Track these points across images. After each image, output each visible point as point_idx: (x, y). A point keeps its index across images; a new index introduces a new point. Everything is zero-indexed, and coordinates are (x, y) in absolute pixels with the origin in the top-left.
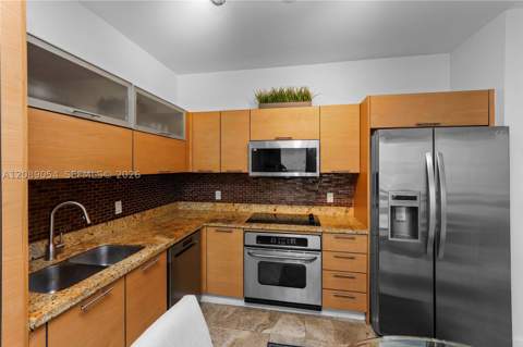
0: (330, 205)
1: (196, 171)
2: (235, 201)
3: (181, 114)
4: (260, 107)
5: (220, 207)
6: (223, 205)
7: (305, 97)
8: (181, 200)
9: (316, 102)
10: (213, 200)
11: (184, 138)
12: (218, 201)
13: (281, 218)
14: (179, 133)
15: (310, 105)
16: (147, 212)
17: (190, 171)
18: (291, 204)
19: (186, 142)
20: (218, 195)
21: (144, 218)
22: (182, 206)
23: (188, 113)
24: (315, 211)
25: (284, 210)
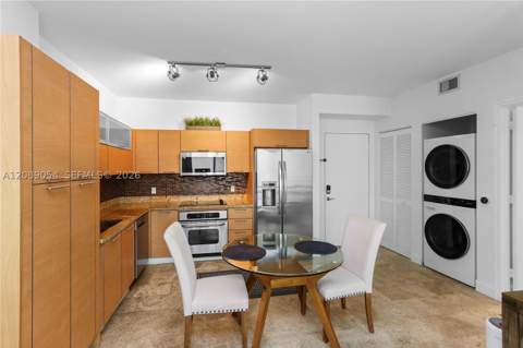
0: (232, 193)
2: (167, 194)
3: (128, 131)
4: (187, 129)
5: (156, 200)
6: (158, 197)
7: (217, 124)
8: (122, 196)
9: (223, 128)
10: (150, 195)
11: (130, 148)
12: (154, 195)
13: (202, 204)
15: (220, 130)
18: (208, 194)
19: (131, 152)
20: (154, 191)
22: (122, 200)
23: (133, 131)
24: (223, 198)
25: (203, 199)
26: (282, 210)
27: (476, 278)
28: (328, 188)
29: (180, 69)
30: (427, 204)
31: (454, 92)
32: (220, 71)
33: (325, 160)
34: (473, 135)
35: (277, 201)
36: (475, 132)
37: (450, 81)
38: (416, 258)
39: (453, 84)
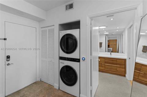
27: (80, 93)
28: (8, 57)
30: (61, 61)
31: (71, 10)
33: (5, 39)
34: (79, 29)
36: (79, 28)
37: (70, 5)
38: (56, 86)
39: (71, 6)
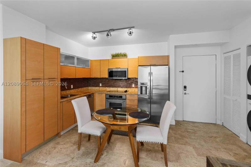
0: (133, 88)
1: (93, 77)
2: (106, 86)
3: (89, 61)
4: (112, 58)
5: (101, 89)
6: (102, 88)
7: (125, 55)
8: (90, 86)
9: (129, 57)
10: (99, 86)
11: (90, 68)
12: (101, 87)
13: (119, 91)
14: (89, 66)
15: (127, 58)
16: (79, 89)
17: (92, 77)
18: (122, 87)
19: (90, 69)
20: (101, 85)
21: (79, 90)
22: (90, 88)
23: (91, 60)
24: (128, 89)
25: (120, 89)
26: (150, 97)
28: (185, 87)
29: (97, 35)
30: (249, 101)
32: (112, 33)
33: (183, 72)
35: (148, 92)
